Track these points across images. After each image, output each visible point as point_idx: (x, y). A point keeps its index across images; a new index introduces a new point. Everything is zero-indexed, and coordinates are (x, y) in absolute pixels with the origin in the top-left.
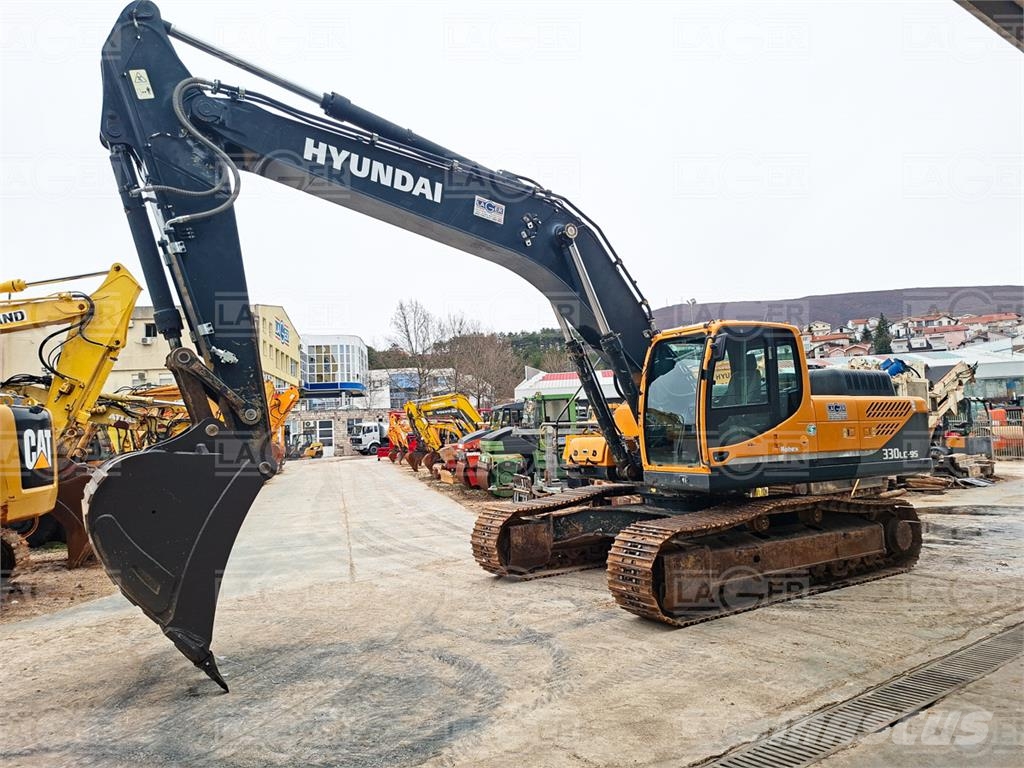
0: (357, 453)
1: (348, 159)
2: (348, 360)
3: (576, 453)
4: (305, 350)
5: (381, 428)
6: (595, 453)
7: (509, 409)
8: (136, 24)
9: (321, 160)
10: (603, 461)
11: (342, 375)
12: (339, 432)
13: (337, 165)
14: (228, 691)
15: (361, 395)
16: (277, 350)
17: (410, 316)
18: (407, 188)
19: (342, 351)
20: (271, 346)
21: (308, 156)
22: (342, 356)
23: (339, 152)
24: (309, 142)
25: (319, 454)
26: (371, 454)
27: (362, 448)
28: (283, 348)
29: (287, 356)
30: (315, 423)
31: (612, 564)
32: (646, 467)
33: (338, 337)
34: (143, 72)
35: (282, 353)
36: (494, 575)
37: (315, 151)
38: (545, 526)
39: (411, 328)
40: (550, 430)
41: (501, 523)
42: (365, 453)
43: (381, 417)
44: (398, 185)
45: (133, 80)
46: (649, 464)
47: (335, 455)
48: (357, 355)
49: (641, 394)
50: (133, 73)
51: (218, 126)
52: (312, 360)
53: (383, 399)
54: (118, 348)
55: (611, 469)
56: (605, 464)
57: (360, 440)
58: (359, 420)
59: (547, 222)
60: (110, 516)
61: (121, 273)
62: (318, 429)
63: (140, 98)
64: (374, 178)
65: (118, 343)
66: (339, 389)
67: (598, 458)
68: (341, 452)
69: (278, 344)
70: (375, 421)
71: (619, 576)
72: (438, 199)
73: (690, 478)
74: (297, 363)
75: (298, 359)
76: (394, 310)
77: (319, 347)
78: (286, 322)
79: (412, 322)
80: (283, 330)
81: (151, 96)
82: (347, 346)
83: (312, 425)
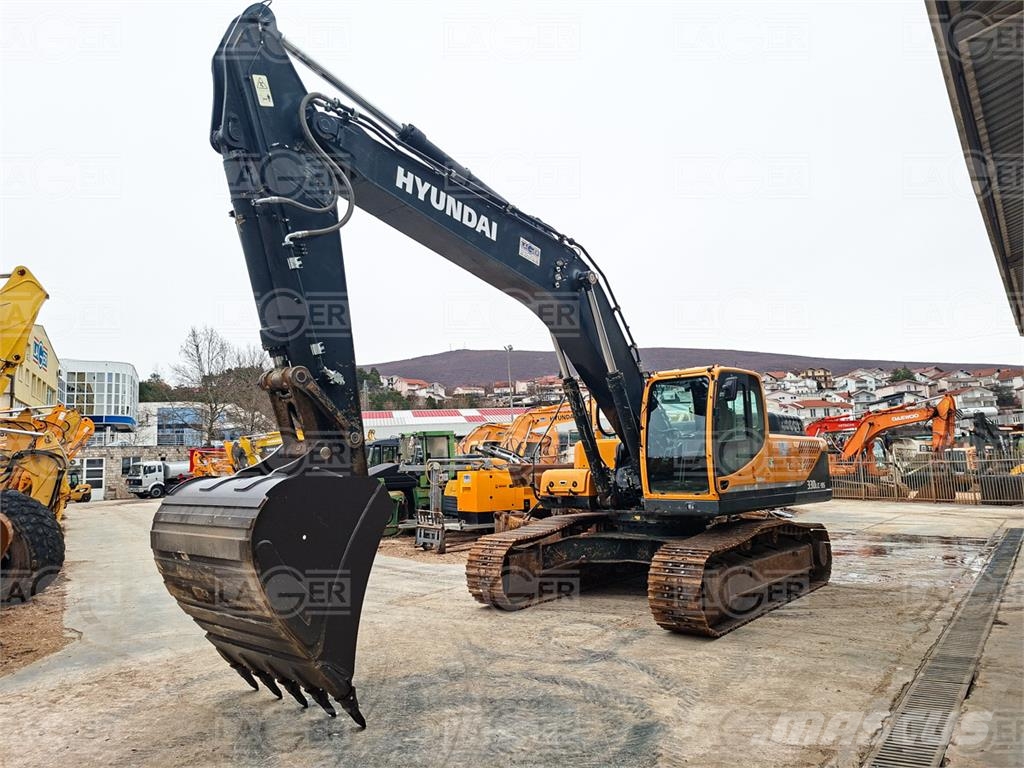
0: (132, 495)
1: (430, 190)
2: (117, 391)
3: (552, 485)
4: (64, 378)
5: (166, 468)
6: (575, 484)
7: (379, 446)
8: (260, 28)
9: (409, 190)
10: (585, 491)
11: (109, 407)
12: (111, 471)
13: (421, 197)
14: (364, 726)
15: (128, 430)
16: (34, 376)
17: (204, 346)
18: (472, 225)
19: (110, 379)
20: (27, 370)
21: (399, 184)
22: (110, 386)
23: (423, 185)
24: (401, 171)
25: (86, 498)
26: (153, 497)
27: (141, 490)
28: (40, 373)
29: (44, 383)
30: (82, 461)
31: (655, 584)
32: (647, 495)
33: (106, 363)
34: (264, 78)
35: (39, 380)
36: (484, 605)
37: (405, 180)
38: (534, 554)
39: (204, 357)
40: (436, 466)
41: (504, 553)
42: (144, 496)
43: (163, 455)
44: (465, 221)
45: (256, 84)
46: (651, 492)
47: (105, 499)
48: (128, 386)
49: (642, 428)
50: (256, 78)
51: (333, 144)
52: (70, 389)
53: (150, 435)
54: (16, 364)
55: (592, 498)
56: (587, 494)
57: (141, 481)
58: (137, 459)
59: (570, 266)
60: (268, 541)
61: (25, 278)
62: (85, 469)
63: (262, 104)
64: (448, 213)
65: (18, 358)
66: (104, 423)
67: (579, 489)
68: (113, 494)
69: (35, 368)
70: (156, 459)
71: (663, 594)
72: (494, 238)
73: (697, 504)
74: (54, 391)
75: (55, 387)
76: (184, 337)
77: (81, 375)
78: (45, 344)
79: (206, 351)
80: (41, 353)
81: (271, 104)
82: (117, 375)
83: (78, 463)
